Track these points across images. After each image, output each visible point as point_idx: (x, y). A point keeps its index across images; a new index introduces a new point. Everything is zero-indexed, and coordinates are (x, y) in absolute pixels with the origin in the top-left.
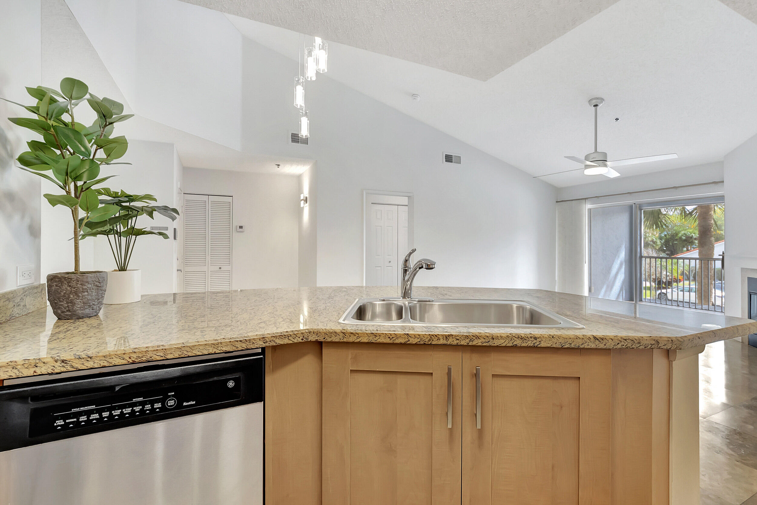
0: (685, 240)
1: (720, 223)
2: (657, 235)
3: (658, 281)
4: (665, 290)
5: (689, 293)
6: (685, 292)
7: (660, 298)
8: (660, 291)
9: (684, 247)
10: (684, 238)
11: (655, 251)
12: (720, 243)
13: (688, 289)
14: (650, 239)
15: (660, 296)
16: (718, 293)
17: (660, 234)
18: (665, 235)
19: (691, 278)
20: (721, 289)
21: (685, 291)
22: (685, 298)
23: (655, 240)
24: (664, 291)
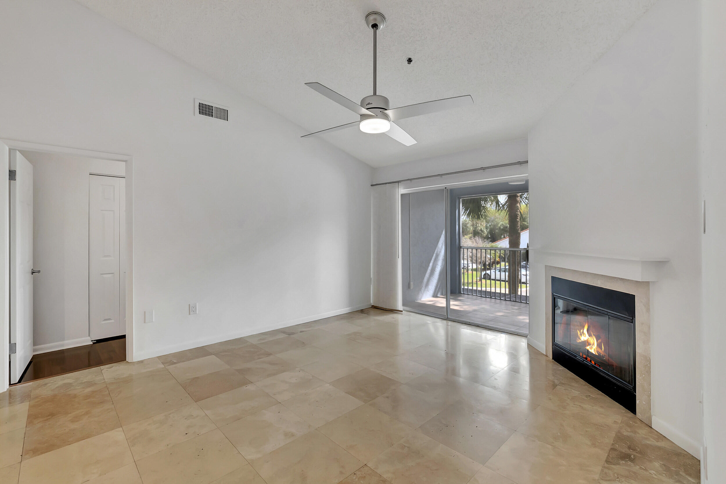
0: (503, 230)
1: (525, 216)
2: (485, 225)
3: (483, 263)
4: (490, 271)
5: (504, 273)
6: (501, 273)
7: (485, 278)
8: (485, 272)
9: (502, 235)
10: (502, 227)
11: (481, 239)
12: (524, 231)
13: (504, 269)
14: (479, 228)
15: (485, 276)
16: (523, 272)
17: (487, 224)
18: (490, 225)
19: (506, 260)
20: (525, 269)
21: (501, 271)
22: (501, 277)
23: (483, 229)
24: (488, 272)
